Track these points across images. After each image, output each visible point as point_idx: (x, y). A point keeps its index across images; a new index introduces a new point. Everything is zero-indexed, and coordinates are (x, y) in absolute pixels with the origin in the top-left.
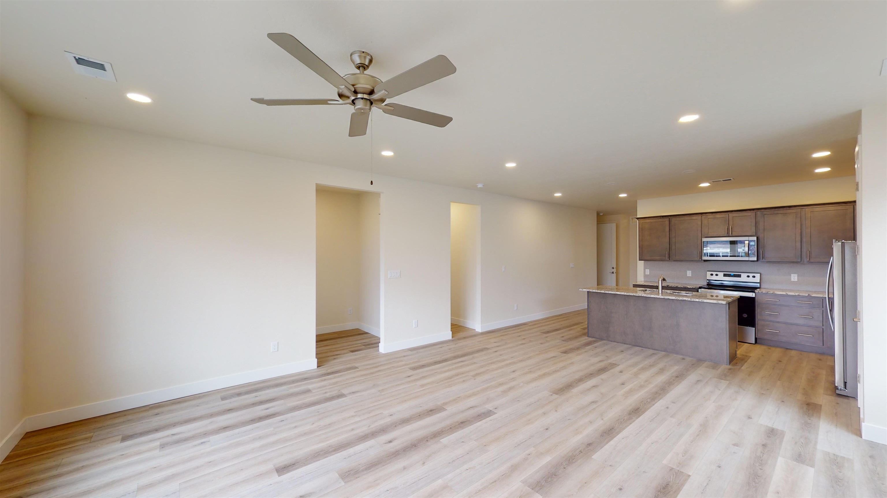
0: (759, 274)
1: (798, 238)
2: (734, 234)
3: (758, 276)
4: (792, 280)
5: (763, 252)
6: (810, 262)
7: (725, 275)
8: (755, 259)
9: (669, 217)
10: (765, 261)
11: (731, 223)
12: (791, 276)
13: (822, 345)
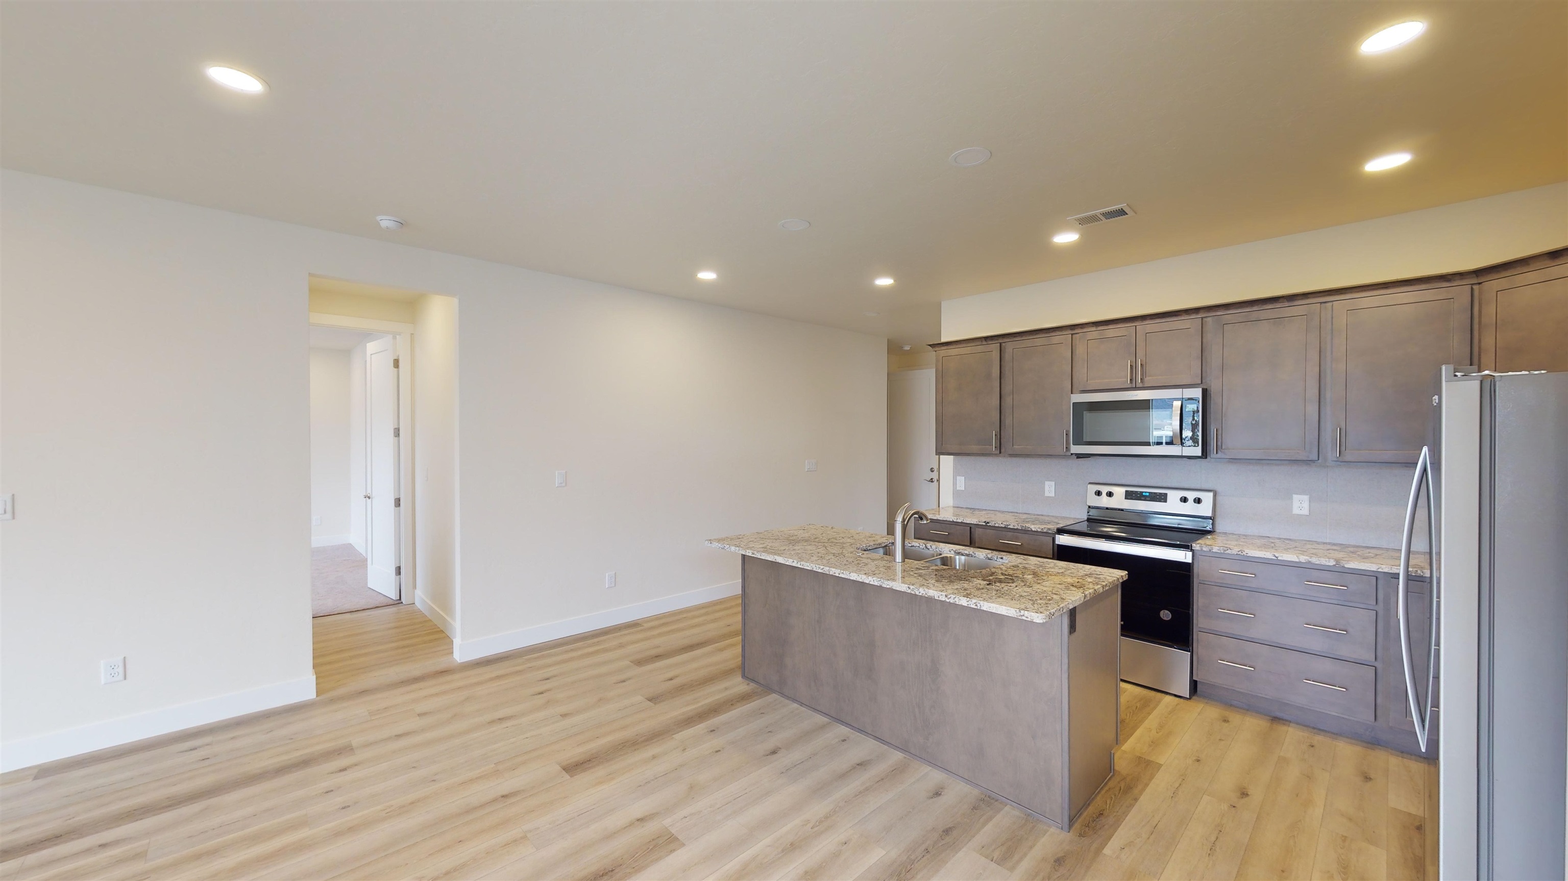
0: (1211, 494)
1: (1313, 392)
2: (1149, 381)
3: (1207, 498)
4: (1296, 511)
5: (1220, 432)
6: (1342, 462)
7: (1129, 496)
8: (1198, 451)
9: (1001, 341)
10: (1223, 456)
11: (1140, 353)
12: (1291, 498)
13: (1374, 720)
